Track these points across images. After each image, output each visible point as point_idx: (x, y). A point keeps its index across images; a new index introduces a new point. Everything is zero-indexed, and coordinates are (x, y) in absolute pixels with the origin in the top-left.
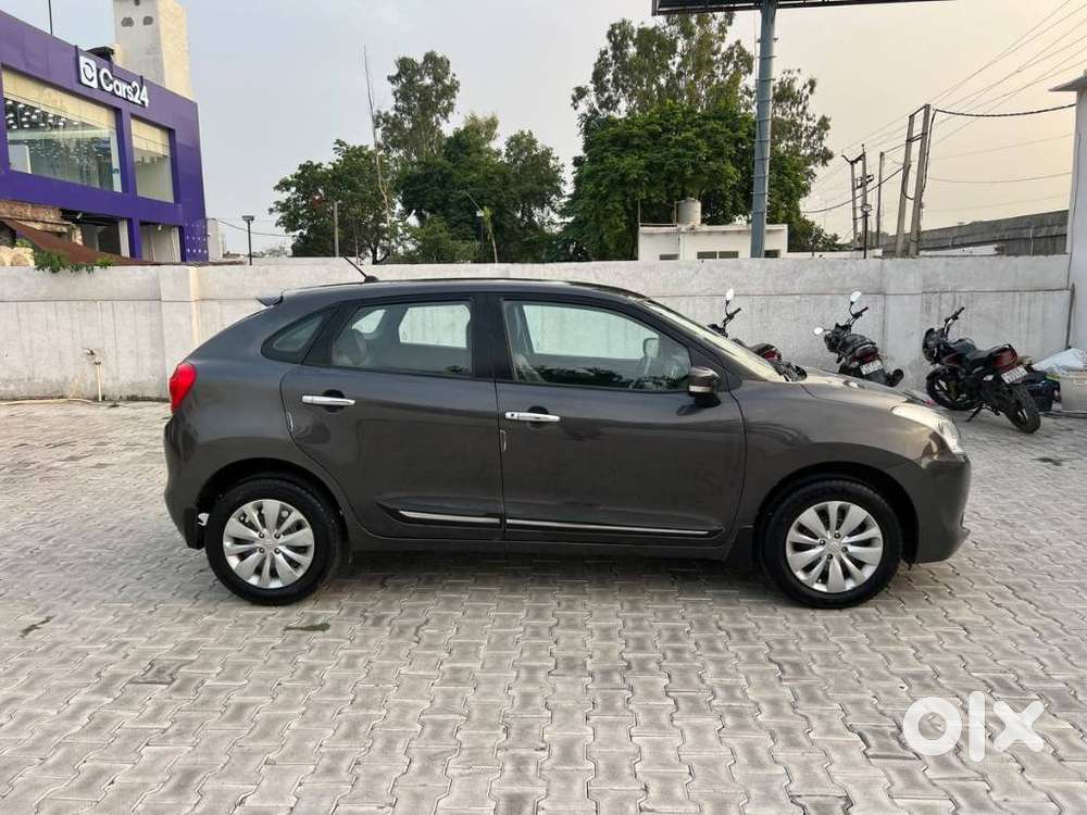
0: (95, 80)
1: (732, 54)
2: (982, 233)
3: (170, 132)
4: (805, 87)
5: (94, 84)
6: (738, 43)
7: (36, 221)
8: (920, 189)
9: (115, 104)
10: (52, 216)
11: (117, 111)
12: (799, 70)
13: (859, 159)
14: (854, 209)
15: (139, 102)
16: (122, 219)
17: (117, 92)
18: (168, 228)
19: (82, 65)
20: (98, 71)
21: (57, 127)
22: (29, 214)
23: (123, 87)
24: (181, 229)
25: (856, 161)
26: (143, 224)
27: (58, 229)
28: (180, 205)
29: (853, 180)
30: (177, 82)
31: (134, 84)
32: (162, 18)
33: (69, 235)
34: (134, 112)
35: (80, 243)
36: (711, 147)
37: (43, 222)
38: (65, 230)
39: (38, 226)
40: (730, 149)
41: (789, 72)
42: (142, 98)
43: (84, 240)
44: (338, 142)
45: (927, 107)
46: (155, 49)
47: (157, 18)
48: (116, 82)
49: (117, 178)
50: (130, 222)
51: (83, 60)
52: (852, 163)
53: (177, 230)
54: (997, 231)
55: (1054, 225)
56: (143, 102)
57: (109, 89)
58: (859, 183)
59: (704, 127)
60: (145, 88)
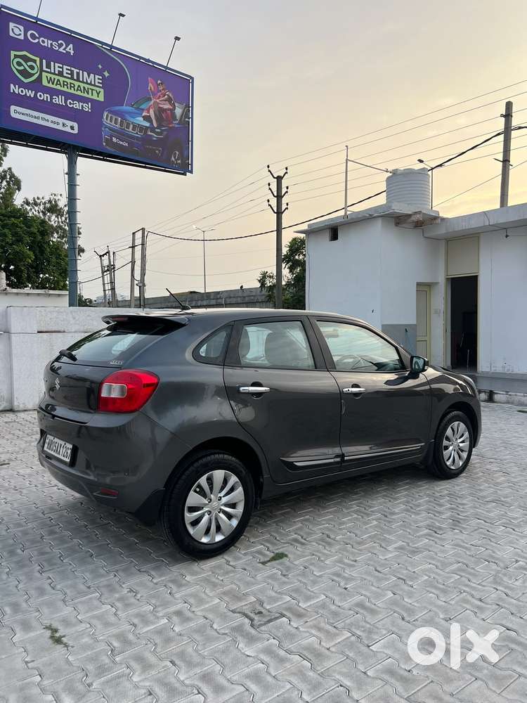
1: (5, 175)
2: (161, 303)
4: (65, 206)
6: (10, 169)
8: (143, 274)
12: (61, 195)
13: (105, 254)
14: (104, 284)
25: (103, 255)
29: (102, 267)
36: (13, 236)
40: (28, 239)
41: (55, 195)
45: (143, 229)
52: (100, 256)
54: (169, 302)
55: (198, 300)
58: (106, 269)
59: (5, 222)
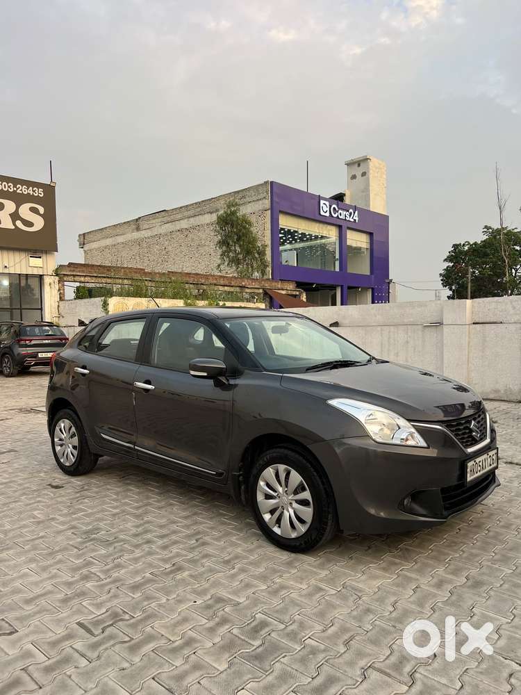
0: (328, 212)
3: (371, 234)
5: (327, 214)
7: (283, 290)
9: (338, 224)
10: (291, 286)
11: (340, 227)
15: (353, 220)
16: (338, 286)
17: (340, 217)
18: (366, 289)
19: (322, 205)
20: (330, 206)
21: (311, 239)
22: (279, 286)
23: (344, 213)
24: (373, 289)
26: (349, 288)
27: (294, 293)
28: (373, 276)
30: (377, 205)
31: (351, 210)
32: (371, 171)
33: (299, 296)
34: (349, 226)
35: (305, 300)
37: (287, 290)
38: (298, 293)
39: (284, 292)
42: (354, 218)
43: (307, 298)
44: (486, 227)
46: (366, 190)
47: (369, 172)
48: (340, 211)
49: (337, 263)
50: (342, 286)
51: (322, 202)
53: (370, 290)
56: (355, 220)
57: (335, 216)
60: (356, 212)
